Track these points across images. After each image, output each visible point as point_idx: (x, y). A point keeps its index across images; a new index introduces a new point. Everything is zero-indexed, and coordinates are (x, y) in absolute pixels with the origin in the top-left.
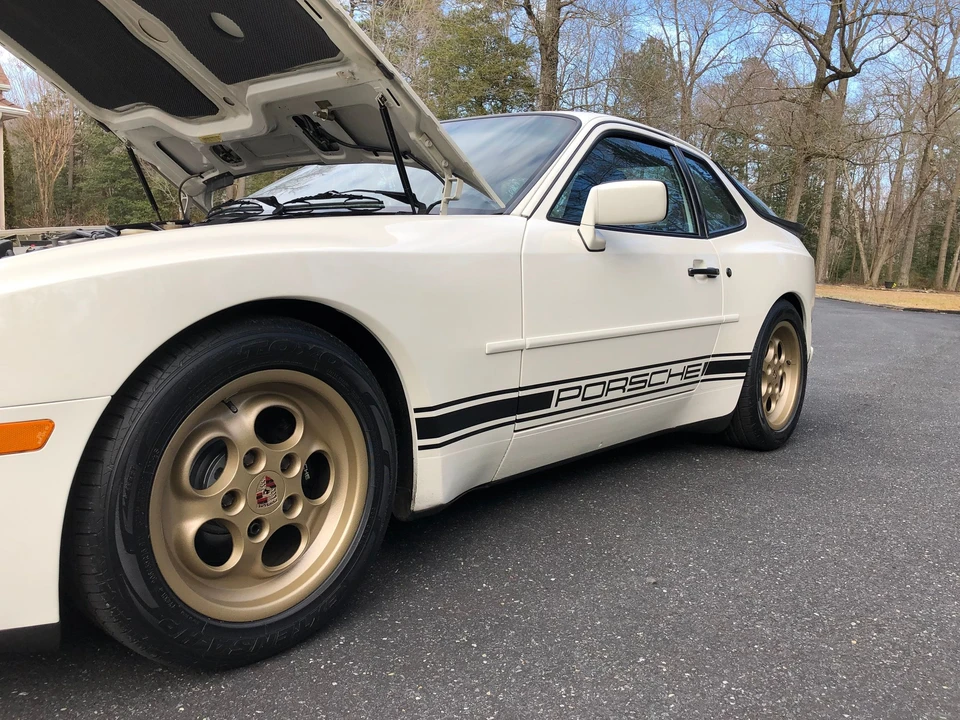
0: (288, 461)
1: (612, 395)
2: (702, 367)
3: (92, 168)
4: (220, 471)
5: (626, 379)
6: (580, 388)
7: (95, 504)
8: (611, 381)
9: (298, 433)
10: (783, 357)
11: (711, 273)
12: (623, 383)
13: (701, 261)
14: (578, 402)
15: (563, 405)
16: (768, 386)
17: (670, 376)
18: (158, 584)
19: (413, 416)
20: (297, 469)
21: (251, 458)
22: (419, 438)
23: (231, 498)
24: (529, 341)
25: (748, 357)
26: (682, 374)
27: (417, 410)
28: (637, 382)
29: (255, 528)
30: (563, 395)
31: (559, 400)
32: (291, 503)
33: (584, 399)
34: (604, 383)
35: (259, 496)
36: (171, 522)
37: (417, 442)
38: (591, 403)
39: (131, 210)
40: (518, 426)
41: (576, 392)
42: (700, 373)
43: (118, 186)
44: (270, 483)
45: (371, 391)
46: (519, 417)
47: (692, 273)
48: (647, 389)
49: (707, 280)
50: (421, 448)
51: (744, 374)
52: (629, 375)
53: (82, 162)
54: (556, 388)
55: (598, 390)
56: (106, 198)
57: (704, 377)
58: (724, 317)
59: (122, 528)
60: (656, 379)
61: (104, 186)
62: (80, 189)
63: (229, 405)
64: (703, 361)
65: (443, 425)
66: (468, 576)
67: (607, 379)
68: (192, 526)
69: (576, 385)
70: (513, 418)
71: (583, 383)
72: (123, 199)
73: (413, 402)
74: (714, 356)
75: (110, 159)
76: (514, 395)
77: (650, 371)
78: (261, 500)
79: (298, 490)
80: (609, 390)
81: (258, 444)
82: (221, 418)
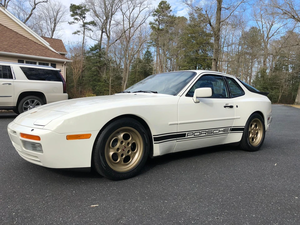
0: (128, 144)
1: (202, 135)
2: (229, 129)
3: (87, 73)
4: (117, 145)
5: (206, 131)
6: (193, 133)
7: (97, 147)
8: (201, 132)
9: (130, 139)
10: (257, 128)
11: (231, 107)
12: (205, 132)
13: (228, 104)
14: (193, 136)
15: (189, 137)
16: (252, 135)
17: (219, 131)
18: (106, 162)
19: (153, 137)
20: (130, 145)
21: (122, 142)
22: (154, 141)
23: (118, 149)
24: (179, 122)
25: (244, 127)
26: (223, 131)
27: (153, 136)
28: (209, 132)
29: (122, 155)
30: (188, 134)
31: (188, 135)
32: (129, 151)
33: (194, 135)
34: (200, 132)
35: (123, 149)
36: (108, 152)
37: (154, 142)
38: (196, 137)
39: (97, 85)
40: (177, 140)
41: (192, 134)
42: (229, 131)
43: (94, 78)
44: (125, 147)
45: (144, 131)
46: (177, 138)
47: (225, 107)
48: (213, 134)
49: (230, 109)
50: (155, 143)
51: (243, 131)
52: (207, 131)
53: (84, 72)
54: (187, 133)
55: (198, 134)
56: (90, 82)
57: (230, 132)
58: (235, 117)
59: (101, 152)
60: (215, 132)
61: (90, 79)
62: (83, 80)
63: (119, 133)
64: (230, 128)
65: (159, 139)
66: (165, 171)
67: (201, 131)
68: (111, 154)
69: (193, 132)
70: (176, 139)
71: (194, 132)
72: (95, 82)
73: (153, 134)
74: (233, 127)
75: (91, 71)
76: (176, 134)
77: (213, 130)
78: (123, 150)
79: (130, 149)
80: (201, 134)
81: (123, 140)
82: (117, 135)
